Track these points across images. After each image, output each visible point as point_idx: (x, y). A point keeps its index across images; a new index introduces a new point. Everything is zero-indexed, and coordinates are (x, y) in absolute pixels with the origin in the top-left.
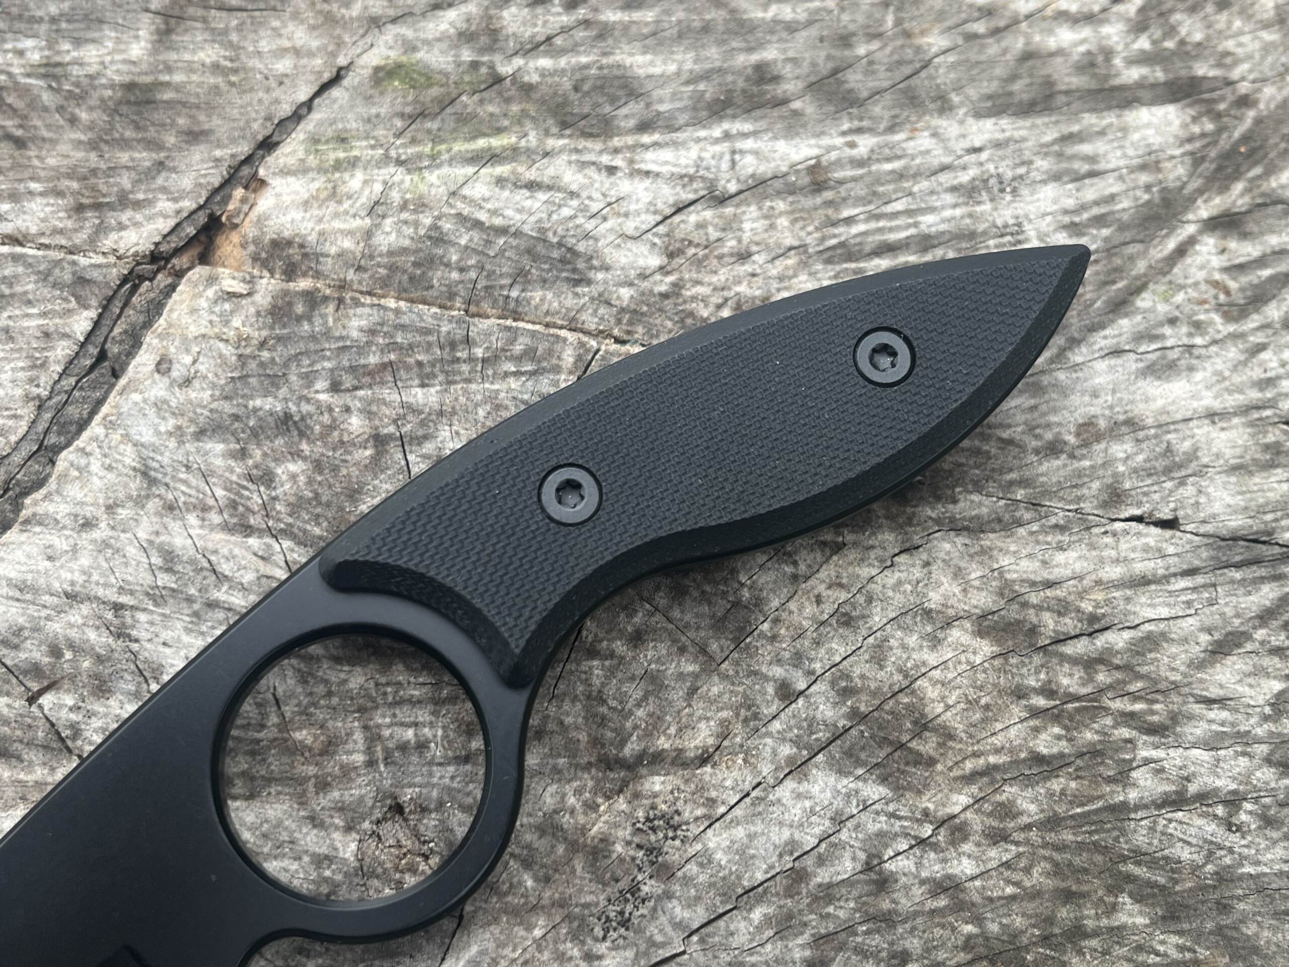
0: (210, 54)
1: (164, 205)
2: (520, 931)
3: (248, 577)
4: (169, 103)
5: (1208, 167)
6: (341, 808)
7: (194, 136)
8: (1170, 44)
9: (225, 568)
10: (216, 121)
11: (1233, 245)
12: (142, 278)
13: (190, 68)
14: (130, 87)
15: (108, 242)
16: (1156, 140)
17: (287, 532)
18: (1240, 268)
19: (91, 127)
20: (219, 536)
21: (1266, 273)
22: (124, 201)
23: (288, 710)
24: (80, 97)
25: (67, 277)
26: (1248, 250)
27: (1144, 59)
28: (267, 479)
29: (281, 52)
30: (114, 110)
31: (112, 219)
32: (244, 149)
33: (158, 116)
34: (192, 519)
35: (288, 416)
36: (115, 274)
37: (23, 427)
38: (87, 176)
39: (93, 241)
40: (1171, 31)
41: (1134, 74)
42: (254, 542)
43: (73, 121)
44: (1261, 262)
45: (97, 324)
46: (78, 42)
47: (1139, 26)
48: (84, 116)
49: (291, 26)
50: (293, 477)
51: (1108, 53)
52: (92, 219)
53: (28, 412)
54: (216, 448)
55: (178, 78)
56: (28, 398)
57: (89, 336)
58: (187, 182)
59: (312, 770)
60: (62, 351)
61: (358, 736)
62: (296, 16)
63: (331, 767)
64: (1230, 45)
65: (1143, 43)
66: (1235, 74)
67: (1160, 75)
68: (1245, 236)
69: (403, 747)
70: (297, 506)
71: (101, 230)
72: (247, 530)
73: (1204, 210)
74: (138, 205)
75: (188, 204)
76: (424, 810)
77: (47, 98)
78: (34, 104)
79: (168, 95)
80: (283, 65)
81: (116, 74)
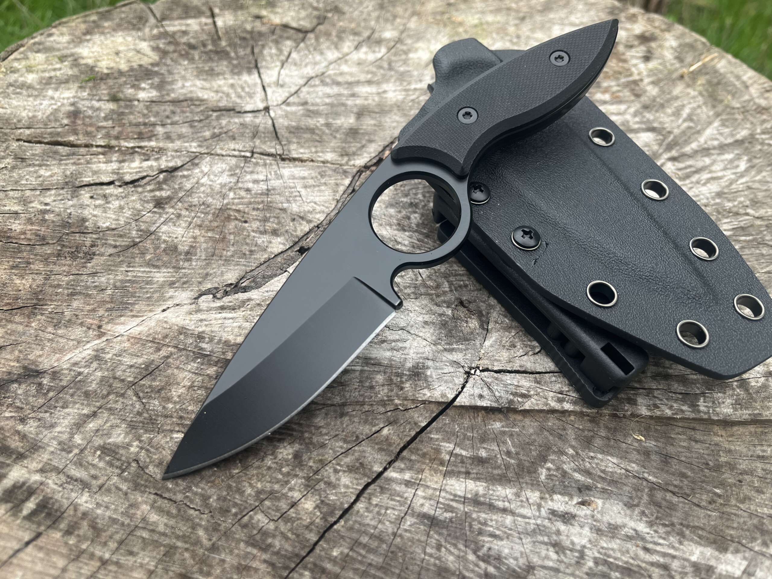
0: (372, 122)
1: (365, 155)
2: (507, 333)
3: (406, 243)
4: (363, 134)
5: (664, 147)
6: (444, 302)
7: (370, 141)
8: (645, 120)
9: (399, 240)
10: (376, 138)
11: (676, 164)
12: (362, 172)
13: (368, 125)
14: (351, 129)
15: (352, 163)
16: (647, 140)
17: (416, 231)
18: (680, 169)
19: (341, 139)
20: (396, 232)
21: (688, 170)
22: (354, 154)
23: (424, 276)
24: (337, 131)
25: (341, 171)
26: (681, 165)
27: (638, 123)
28: (409, 218)
29: (393, 122)
30: (347, 134)
31: (351, 158)
32: (386, 143)
33: (360, 136)
34: (388, 228)
35: (411, 203)
36: (355, 170)
37: (333, 206)
38: (343, 148)
39: (347, 164)
40: (644, 117)
41: (636, 126)
42: (407, 233)
43: (335, 137)
44: (686, 168)
45: (351, 182)
46: (334, 119)
47: (635, 115)
48: (338, 136)
49: (394, 117)
50: (416, 218)
51: (628, 122)
52: (346, 159)
53: (334, 203)
54: (392, 211)
55: (364, 127)
56: (334, 199)
57: (350, 185)
58: (372, 150)
59: (433, 292)
60: (342, 189)
61: (446, 283)
62: (395, 114)
63: (440, 291)
64: (661, 120)
65: (637, 119)
66: (666, 126)
67: (644, 126)
68: (679, 162)
69: (460, 286)
70: (418, 225)
71: (349, 160)
72: (405, 230)
73: (666, 156)
74: (358, 155)
75: (373, 155)
76: (470, 302)
77: (327, 131)
78: (324, 133)
79: (362, 131)
80: (395, 124)
81: (346, 125)
